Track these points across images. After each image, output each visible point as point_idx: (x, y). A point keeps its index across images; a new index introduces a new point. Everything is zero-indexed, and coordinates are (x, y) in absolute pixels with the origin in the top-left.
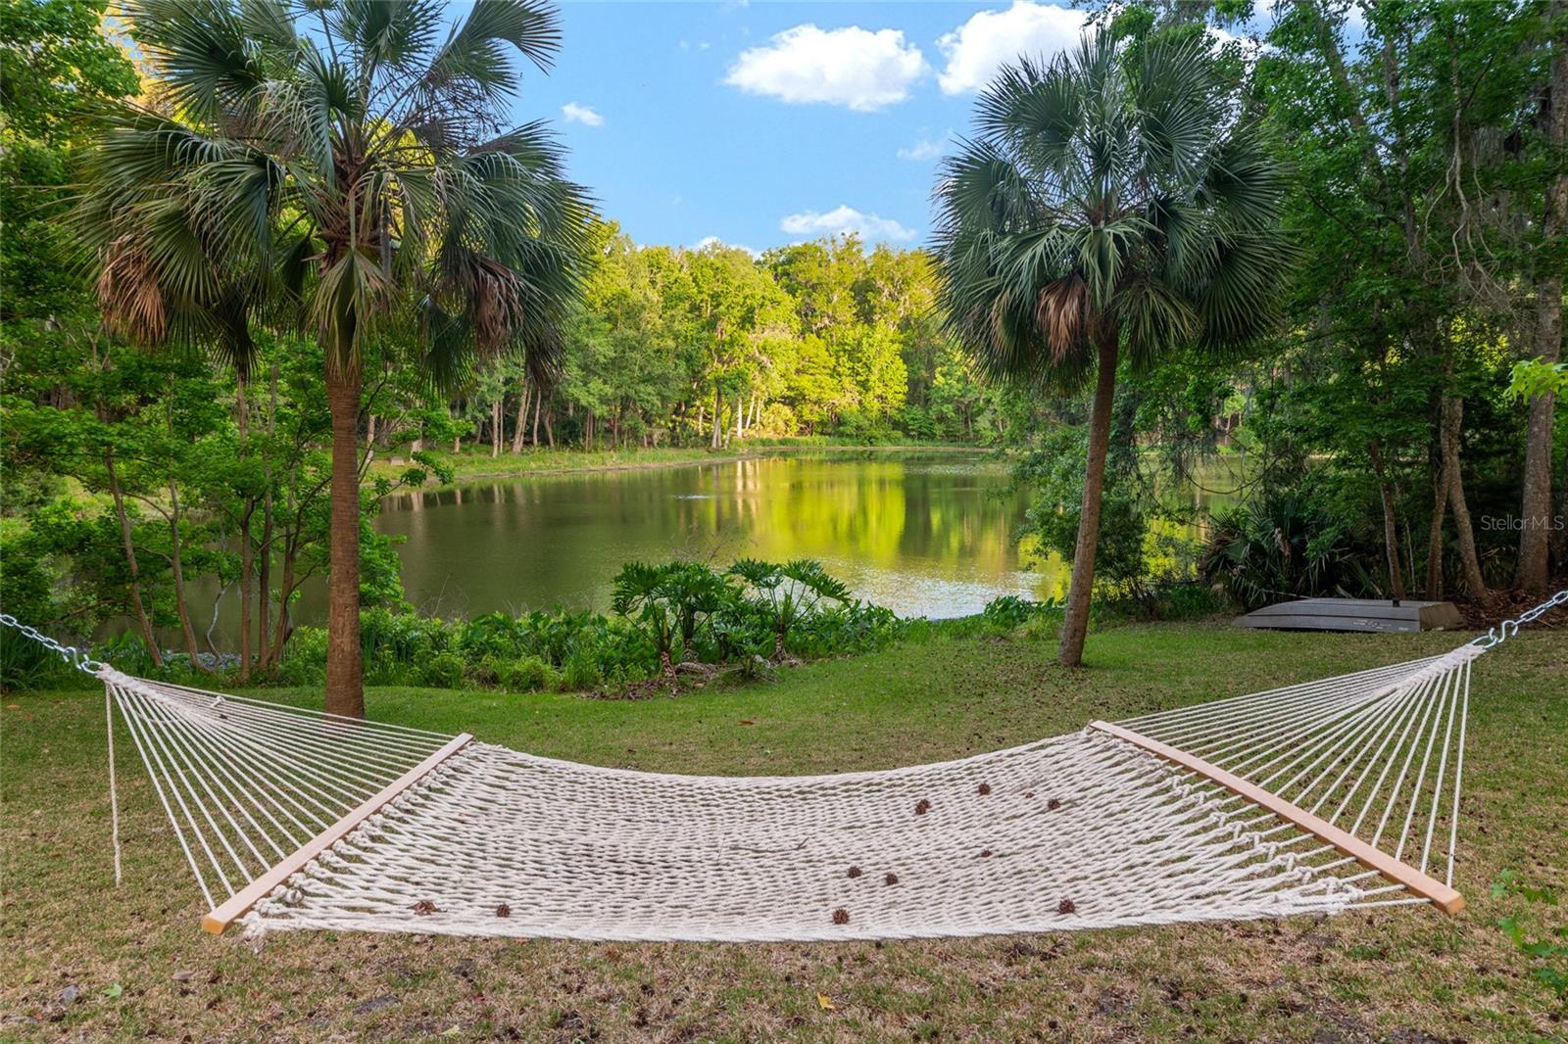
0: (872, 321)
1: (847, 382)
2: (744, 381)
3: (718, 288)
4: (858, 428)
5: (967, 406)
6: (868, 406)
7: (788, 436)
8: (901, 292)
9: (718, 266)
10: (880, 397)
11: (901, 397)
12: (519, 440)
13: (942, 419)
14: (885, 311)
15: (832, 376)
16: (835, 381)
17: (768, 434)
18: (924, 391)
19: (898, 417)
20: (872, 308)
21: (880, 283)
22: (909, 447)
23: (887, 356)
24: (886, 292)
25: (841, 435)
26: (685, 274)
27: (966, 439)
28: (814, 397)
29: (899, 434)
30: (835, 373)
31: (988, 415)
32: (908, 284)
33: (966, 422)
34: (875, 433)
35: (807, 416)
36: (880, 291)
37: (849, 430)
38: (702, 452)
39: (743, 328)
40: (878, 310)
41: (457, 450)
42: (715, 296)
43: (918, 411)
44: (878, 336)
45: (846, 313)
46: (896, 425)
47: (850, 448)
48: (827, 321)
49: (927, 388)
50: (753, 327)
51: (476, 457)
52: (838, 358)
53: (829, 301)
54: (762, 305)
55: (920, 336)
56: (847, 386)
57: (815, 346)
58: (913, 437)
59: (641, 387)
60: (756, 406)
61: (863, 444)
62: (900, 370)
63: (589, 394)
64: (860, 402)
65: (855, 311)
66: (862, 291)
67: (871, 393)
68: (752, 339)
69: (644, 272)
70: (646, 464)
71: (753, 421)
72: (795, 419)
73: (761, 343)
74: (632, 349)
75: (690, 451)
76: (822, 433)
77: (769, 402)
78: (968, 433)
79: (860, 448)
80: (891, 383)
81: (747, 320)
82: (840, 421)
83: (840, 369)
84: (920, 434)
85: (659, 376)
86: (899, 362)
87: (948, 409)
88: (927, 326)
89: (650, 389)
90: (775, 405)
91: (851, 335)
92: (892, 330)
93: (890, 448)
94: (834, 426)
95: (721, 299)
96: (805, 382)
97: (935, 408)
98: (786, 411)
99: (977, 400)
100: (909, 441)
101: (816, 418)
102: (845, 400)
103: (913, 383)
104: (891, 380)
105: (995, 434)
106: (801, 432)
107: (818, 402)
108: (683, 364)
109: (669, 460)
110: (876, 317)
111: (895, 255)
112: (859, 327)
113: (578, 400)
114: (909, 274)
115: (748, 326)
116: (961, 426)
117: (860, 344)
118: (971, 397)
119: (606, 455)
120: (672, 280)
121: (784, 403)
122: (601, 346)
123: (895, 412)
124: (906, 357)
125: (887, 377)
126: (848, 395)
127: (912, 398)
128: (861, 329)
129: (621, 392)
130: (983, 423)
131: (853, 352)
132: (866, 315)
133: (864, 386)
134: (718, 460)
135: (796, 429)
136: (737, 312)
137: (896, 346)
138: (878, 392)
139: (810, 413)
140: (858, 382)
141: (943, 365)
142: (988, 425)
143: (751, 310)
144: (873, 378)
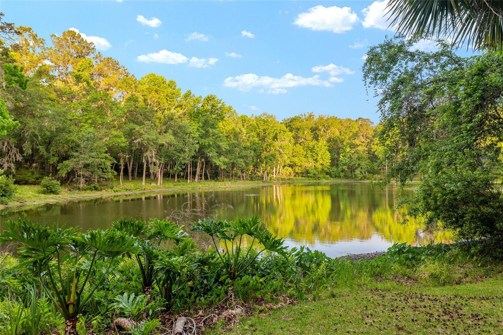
0: (318, 139)
1: (310, 159)
2: (274, 158)
3: (265, 127)
4: (314, 174)
5: (352, 167)
6: (317, 167)
7: (290, 177)
8: (327, 130)
9: (265, 121)
10: (322, 164)
11: (329, 164)
12: (197, 177)
13: (343, 171)
14: (322, 136)
15: (305, 158)
16: (306, 159)
17: (284, 176)
18: (336, 162)
19: (328, 171)
20: (318, 135)
21: (320, 127)
22: (332, 181)
23: (323, 150)
24: (322, 130)
25: (309, 177)
26: (254, 123)
27: (351, 177)
28: (299, 164)
29: (328, 176)
30: (306, 156)
31: (359, 169)
32: (330, 127)
33: (351, 172)
34: (320, 176)
35: (297, 171)
36: (320, 130)
37: (311, 175)
38: (260, 182)
39: (274, 140)
40: (320, 136)
41: (176, 181)
42: (264, 130)
43: (334, 169)
44: (320, 144)
45: (310, 137)
46: (327, 173)
47: (312, 181)
48: (303, 140)
49: (337, 161)
50: (277, 140)
51: (182, 183)
52: (307, 152)
53: (304, 133)
54: (280, 133)
55: (335, 144)
56: (310, 160)
57: (299, 148)
58: (333, 177)
59: (239, 160)
60: (280, 168)
61: (316, 180)
62: (328, 155)
63: (220, 162)
64: (315, 166)
65: (312, 136)
66: (314, 130)
67: (318, 163)
68: (277, 144)
69: (240, 122)
70: (240, 185)
71: (279, 173)
72: (293, 172)
73: (280, 145)
74: (236, 147)
75: (256, 181)
76: (302, 176)
77: (284, 166)
78: (352, 176)
79: (315, 181)
80: (325, 160)
81: (275, 138)
82: (308, 172)
83: (307, 155)
84: (336, 176)
85: (245, 156)
86: (328, 152)
87: (345, 168)
88: (337, 141)
89: (242, 160)
90: (286, 167)
91: (311, 144)
92: (325, 142)
93: (325, 181)
94: (306, 173)
95: (266, 131)
96: (296, 160)
97: (340, 167)
98: (290, 169)
99: (355, 164)
100: (332, 179)
101: (300, 171)
102: (309, 164)
103: (333, 160)
104: (325, 159)
105: (362, 176)
106: (295, 176)
107: (301, 166)
108: (253, 152)
109: (248, 184)
110: (319, 138)
111: (325, 118)
112: (314, 141)
113: (216, 163)
114: (330, 124)
115: (275, 140)
116: (349, 173)
117: (314, 147)
118: (353, 163)
119: (226, 182)
120: (249, 124)
121: (289, 167)
122: (224, 145)
123: (326, 169)
124: (330, 151)
125: (323, 157)
126: (311, 163)
127: (332, 165)
128: (314, 142)
129: (231, 161)
130: (357, 172)
131: (312, 150)
132: (316, 138)
133: (316, 160)
134: (265, 184)
135: (293, 175)
136: (272, 135)
137: (327, 147)
138: (321, 162)
139: (297, 169)
140: (314, 159)
141: (343, 153)
142: (359, 173)
143: (276, 134)
144: (319, 158)
